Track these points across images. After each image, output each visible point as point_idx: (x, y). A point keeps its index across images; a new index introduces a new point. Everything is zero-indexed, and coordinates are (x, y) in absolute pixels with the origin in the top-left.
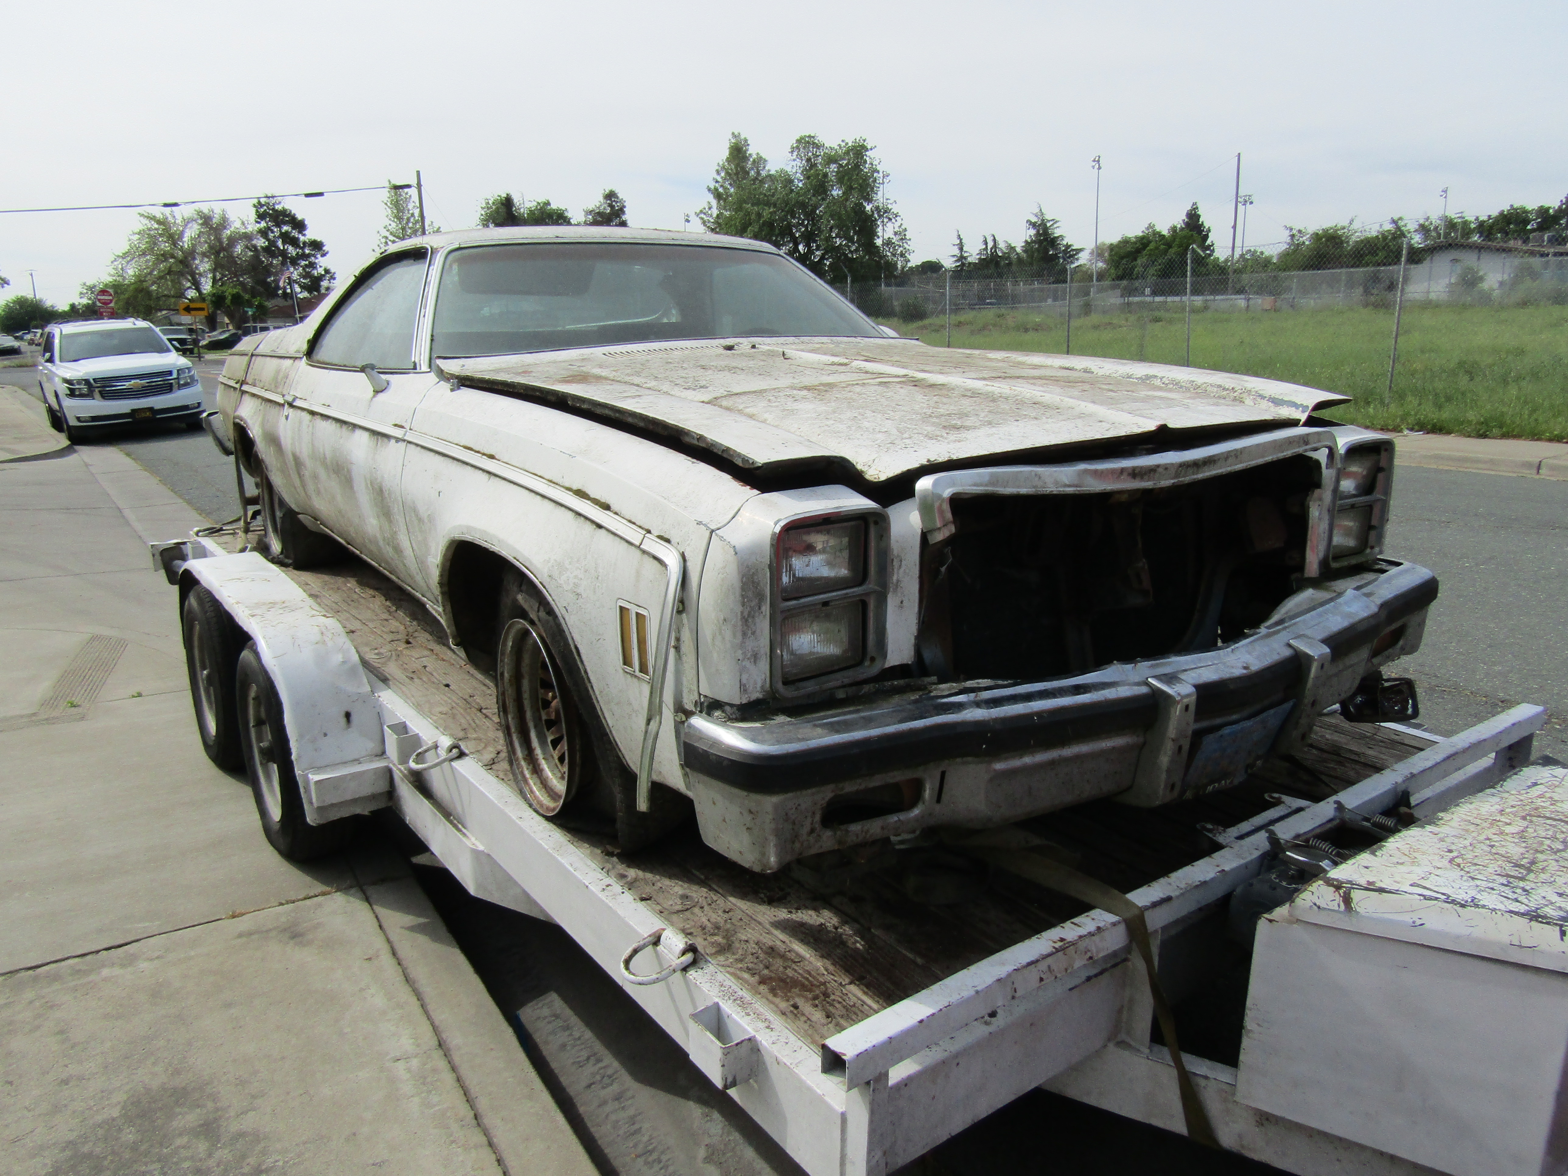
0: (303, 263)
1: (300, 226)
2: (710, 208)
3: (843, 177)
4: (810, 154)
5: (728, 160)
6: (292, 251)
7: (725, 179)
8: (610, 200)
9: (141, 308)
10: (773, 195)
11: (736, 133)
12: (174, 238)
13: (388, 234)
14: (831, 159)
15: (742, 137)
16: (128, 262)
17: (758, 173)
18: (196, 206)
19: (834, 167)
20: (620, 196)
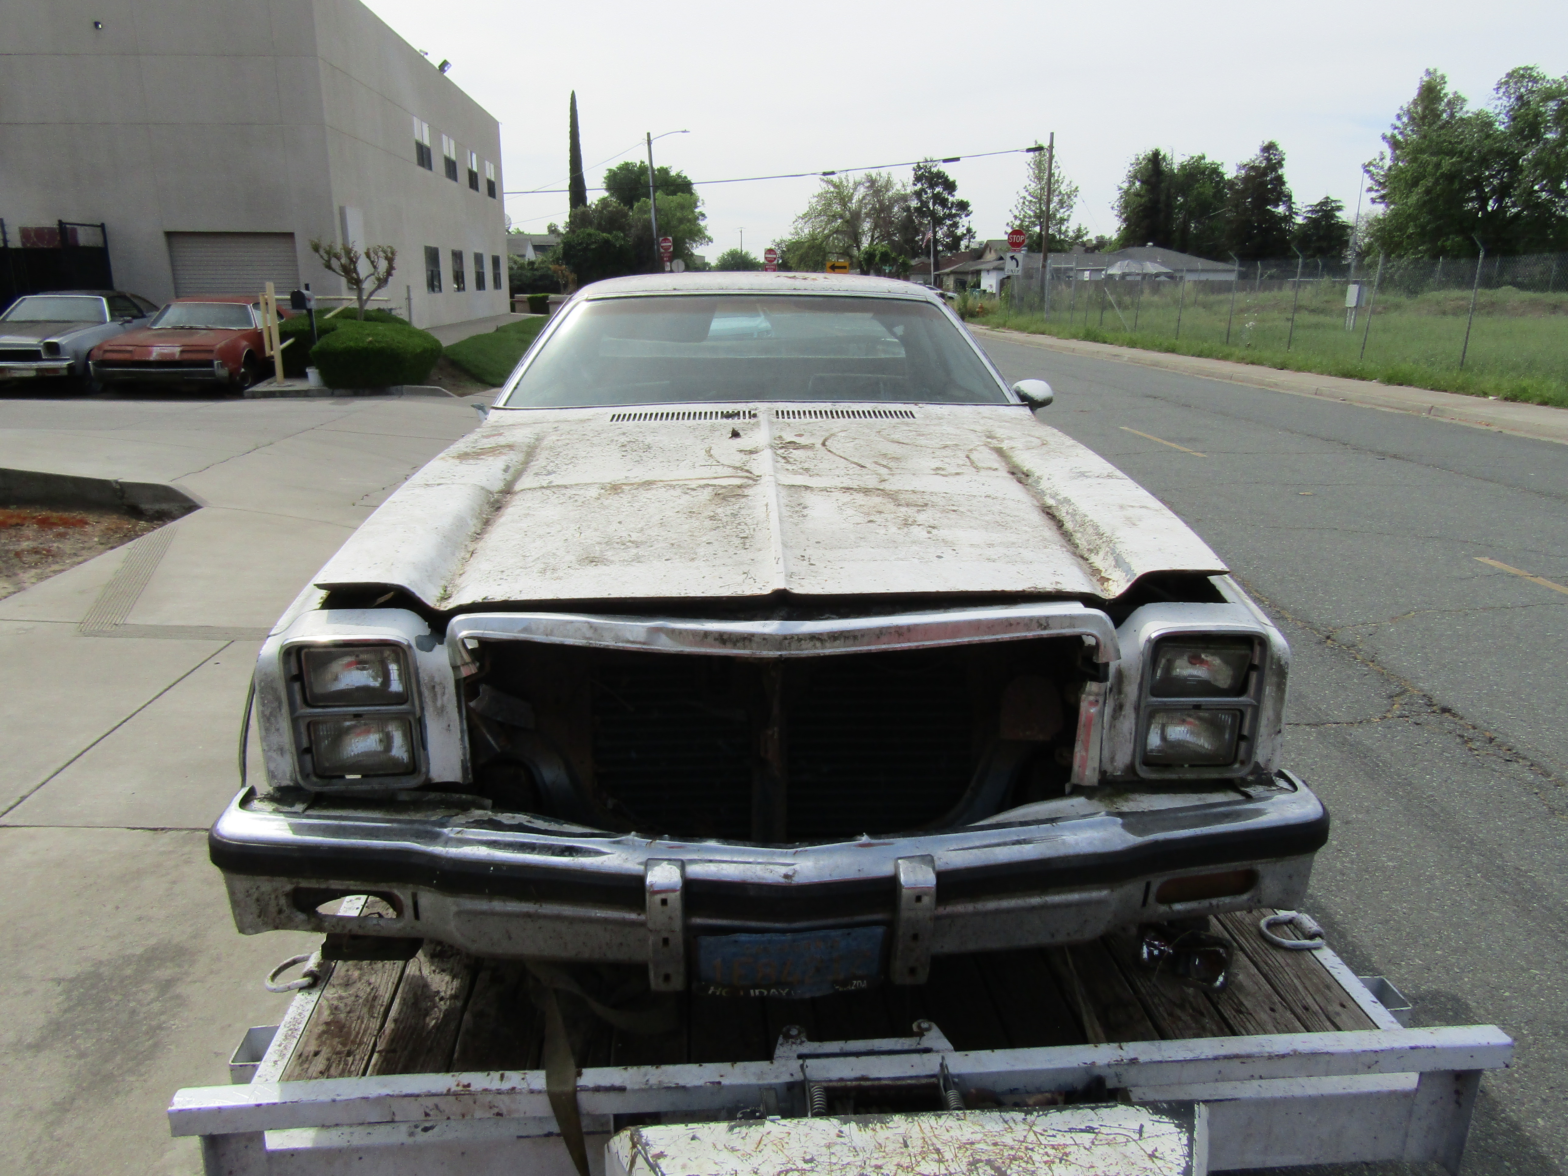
0: (948, 222)
1: (951, 187)
2: (1382, 159)
3: (1563, 116)
4: (1522, 90)
5: (1415, 103)
6: (940, 210)
7: (1406, 125)
8: (1268, 152)
9: (811, 263)
10: (1461, 142)
11: (1431, 70)
12: (844, 200)
13: (1026, 194)
14: (1549, 96)
15: (1439, 74)
16: (805, 223)
17: (1452, 116)
18: (867, 171)
19: (1552, 105)
20: (1280, 148)
